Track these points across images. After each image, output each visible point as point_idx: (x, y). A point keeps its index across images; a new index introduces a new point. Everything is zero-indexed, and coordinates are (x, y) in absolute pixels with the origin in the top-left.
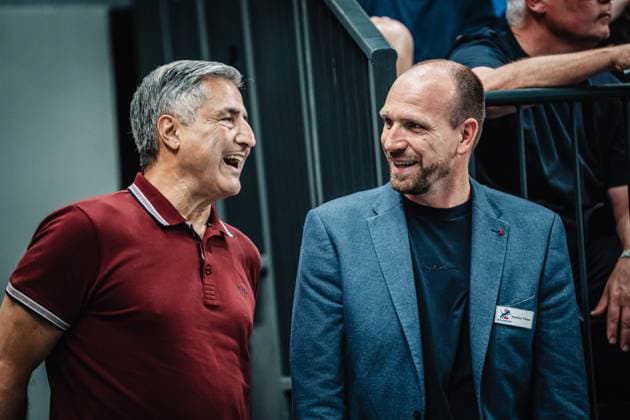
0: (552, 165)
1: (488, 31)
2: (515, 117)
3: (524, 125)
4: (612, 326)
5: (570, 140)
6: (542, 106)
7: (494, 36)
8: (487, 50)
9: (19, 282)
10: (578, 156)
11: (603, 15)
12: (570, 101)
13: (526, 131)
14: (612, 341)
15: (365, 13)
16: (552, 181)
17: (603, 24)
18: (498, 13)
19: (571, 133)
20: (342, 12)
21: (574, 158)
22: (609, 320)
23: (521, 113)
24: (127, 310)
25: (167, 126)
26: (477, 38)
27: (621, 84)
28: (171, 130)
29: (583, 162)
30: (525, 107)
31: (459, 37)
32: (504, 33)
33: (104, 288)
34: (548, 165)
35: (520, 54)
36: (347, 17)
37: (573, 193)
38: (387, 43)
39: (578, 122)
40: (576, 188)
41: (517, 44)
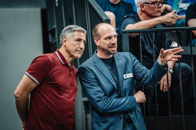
0: (148, 47)
1: (132, 15)
2: (139, 36)
3: (141, 37)
4: (161, 86)
5: (152, 41)
6: (145, 33)
7: (134, 16)
8: (132, 19)
9: (30, 73)
10: (154, 45)
11: (159, 11)
12: (152, 32)
13: (141, 39)
14: (162, 89)
15: (103, 10)
16: (148, 51)
17: (159, 13)
18: (135, 11)
19: (152, 39)
20: (97, 10)
21: (153, 45)
22: (161, 84)
23: (140, 34)
24: (54, 82)
25: (65, 40)
26: (130, 16)
27: (164, 28)
28: (65, 41)
29: (155, 46)
30: (141, 33)
31: (125, 16)
32: (136, 16)
33: (50, 76)
34: (147, 47)
35: (140, 20)
36: (98, 11)
37: (153, 54)
38: (108, 18)
39: (154, 37)
40: (153, 52)
41: (140, 18)
